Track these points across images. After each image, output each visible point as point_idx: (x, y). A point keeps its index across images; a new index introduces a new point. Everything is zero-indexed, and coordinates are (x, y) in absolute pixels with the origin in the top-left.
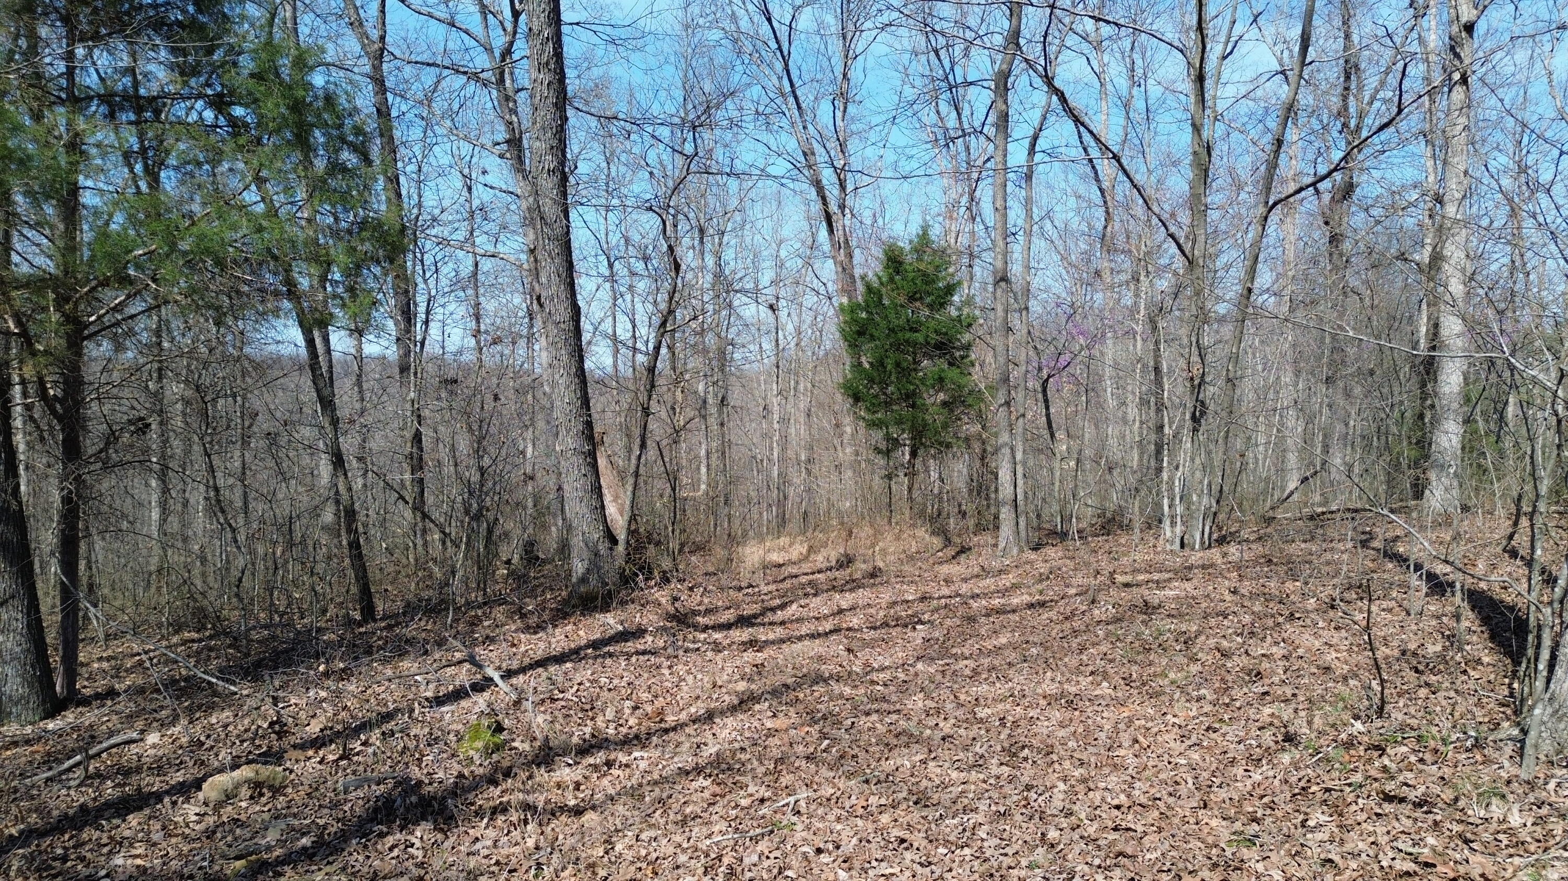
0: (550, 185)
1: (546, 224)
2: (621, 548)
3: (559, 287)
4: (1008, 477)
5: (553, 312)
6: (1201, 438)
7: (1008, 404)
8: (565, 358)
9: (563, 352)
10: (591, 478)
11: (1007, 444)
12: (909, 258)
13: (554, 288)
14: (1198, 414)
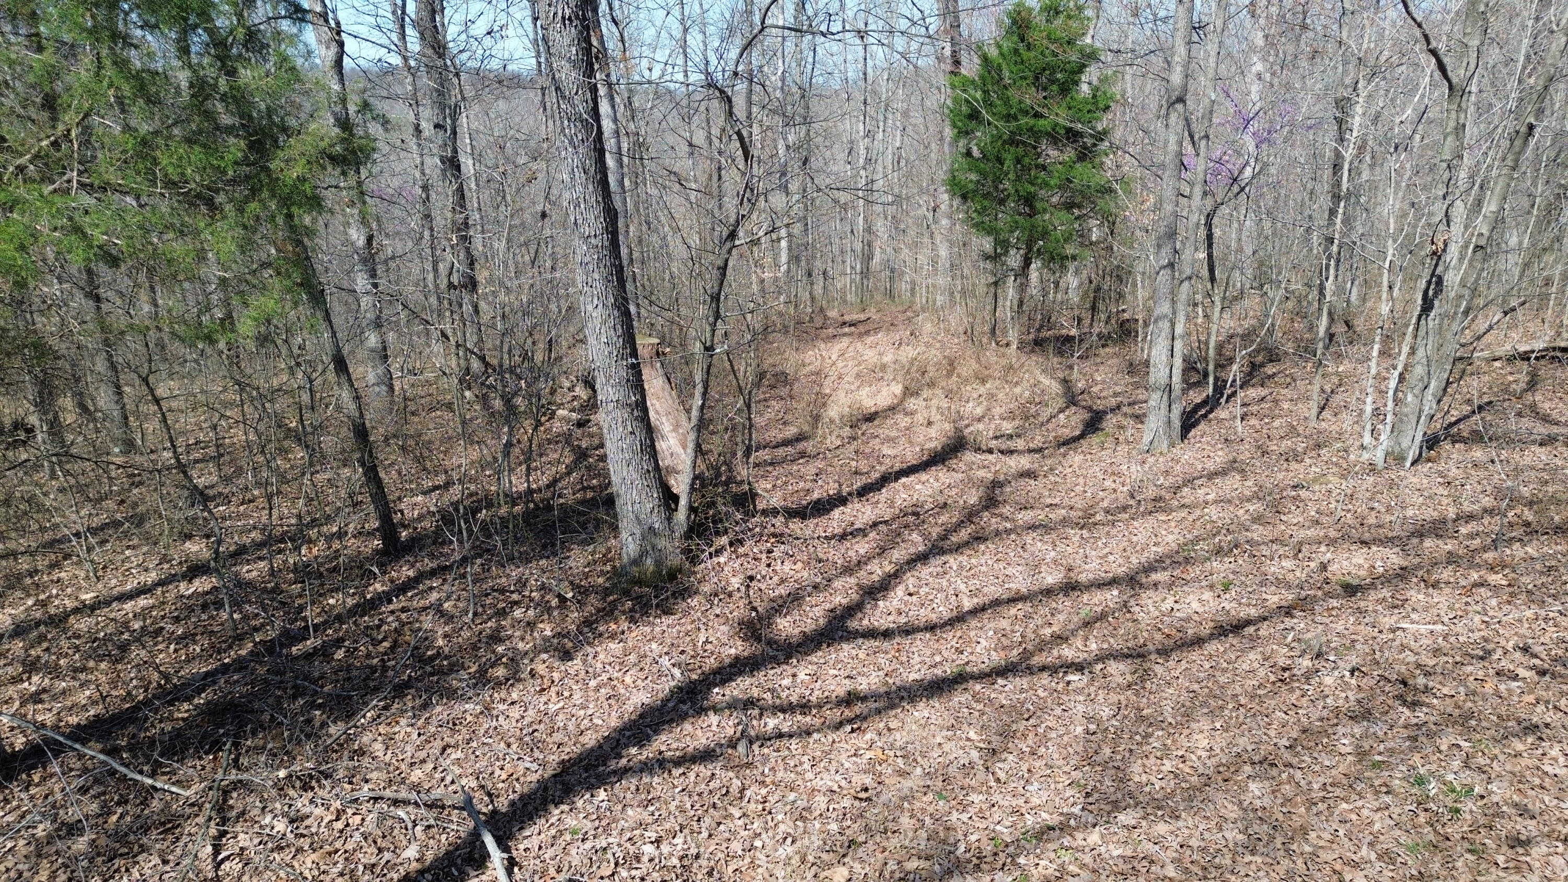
0: (567, 41)
1: (564, 97)
2: (681, 515)
3: (586, 187)
4: (1164, 358)
5: (580, 222)
6: (1431, 324)
7: (1171, 265)
8: (599, 286)
9: (596, 276)
10: (641, 434)
11: (1166, 316)
12: (1039, 20)
13: (579, 188)
14: (1431, 293)
